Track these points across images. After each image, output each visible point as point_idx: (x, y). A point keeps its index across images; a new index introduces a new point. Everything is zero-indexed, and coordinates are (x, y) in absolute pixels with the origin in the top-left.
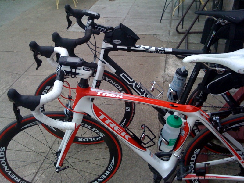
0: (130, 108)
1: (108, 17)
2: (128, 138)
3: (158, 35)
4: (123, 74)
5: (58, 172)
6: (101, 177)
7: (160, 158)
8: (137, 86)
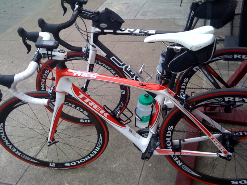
0: (124, 91)
1: (128, 3)
2: (107, 115)
3: (176, 19)
4: (113, 57)
5: (49, 146)
6: (92, 153)
7: (141, 135)
8: (127, 69)
